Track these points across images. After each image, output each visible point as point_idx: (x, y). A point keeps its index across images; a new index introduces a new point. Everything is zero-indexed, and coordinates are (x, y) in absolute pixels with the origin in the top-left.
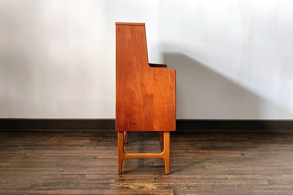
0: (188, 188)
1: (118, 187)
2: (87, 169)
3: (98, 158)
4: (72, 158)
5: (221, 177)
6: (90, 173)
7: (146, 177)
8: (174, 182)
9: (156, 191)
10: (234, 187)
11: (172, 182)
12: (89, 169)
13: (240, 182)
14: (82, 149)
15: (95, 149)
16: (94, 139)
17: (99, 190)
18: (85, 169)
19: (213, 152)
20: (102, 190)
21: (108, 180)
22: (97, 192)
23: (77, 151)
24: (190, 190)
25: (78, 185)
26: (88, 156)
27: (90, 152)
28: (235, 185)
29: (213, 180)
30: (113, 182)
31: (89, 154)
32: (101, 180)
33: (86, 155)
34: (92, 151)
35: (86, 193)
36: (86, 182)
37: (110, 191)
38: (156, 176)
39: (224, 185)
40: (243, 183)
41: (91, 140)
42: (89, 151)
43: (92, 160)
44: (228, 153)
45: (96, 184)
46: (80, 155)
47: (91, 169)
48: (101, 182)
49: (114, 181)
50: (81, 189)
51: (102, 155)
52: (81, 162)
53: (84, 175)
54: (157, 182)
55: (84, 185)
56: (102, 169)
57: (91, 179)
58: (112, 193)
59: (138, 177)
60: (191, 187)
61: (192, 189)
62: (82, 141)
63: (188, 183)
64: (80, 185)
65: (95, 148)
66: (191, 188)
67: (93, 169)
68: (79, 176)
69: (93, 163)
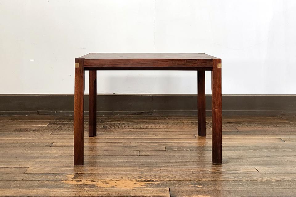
0: (194, 186)
1: (77, 185)
2: (33, 160)
3: (55, 145)
4: (15, 145)
5: (248, 171)
6: (36, 166)
7: (126, 171)
8: (172, 178)
9: (140, 190)
10: (272, 185)
11: (169, 177)
12: (36, 160)
13: (281, 178)
14: (34, 134)
15: (53, 135)
16: (55, 123)
17: (45, 189)
18: (31, 160)
19: (236, 137)
20: (49, 190)
21: (64, 174)
22: (41, 192)
23: (24, 137)
24: (197, 189)
25: (11, 182)
26: (41, 143)
27: (45, 138)
28: (273, 182)
29: (237, 174)
30: (70, 178)
31: (43, 141)
32: (52, 175)
33: (37, 141)
34: (47, 137)
35: (21, 194)
36: (25, 178)
37: (63, 190)
38: (143, 169)
39: (255, 181)
40: (285, 179)
41: (51, 124)
42: (43, 137)
43: (45, 148)
44: (257, 139)
45: (41, 181)
46: (29, 141)
47: (40, 160)
48: (52, 177)
49: (73, 176)
50: (14, 187)
51: (61, 142)
52: (27, 151)
53: (27, 168)
54: (144, 177)
55: (21, 182)
56: (57, 160)
57: (34, 174)
58: (65, 194)
59: (114, 170)
60: (200, 184)
61: (201, 187)
62: (37, 124)
63: (195, 179)
64: (16, 182)
65: (55, 133)
66: (199, 186)
67: (43, 160)
68: (17, 169)
69: (46, 152)
